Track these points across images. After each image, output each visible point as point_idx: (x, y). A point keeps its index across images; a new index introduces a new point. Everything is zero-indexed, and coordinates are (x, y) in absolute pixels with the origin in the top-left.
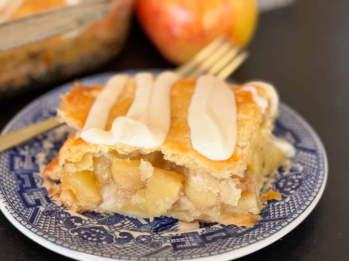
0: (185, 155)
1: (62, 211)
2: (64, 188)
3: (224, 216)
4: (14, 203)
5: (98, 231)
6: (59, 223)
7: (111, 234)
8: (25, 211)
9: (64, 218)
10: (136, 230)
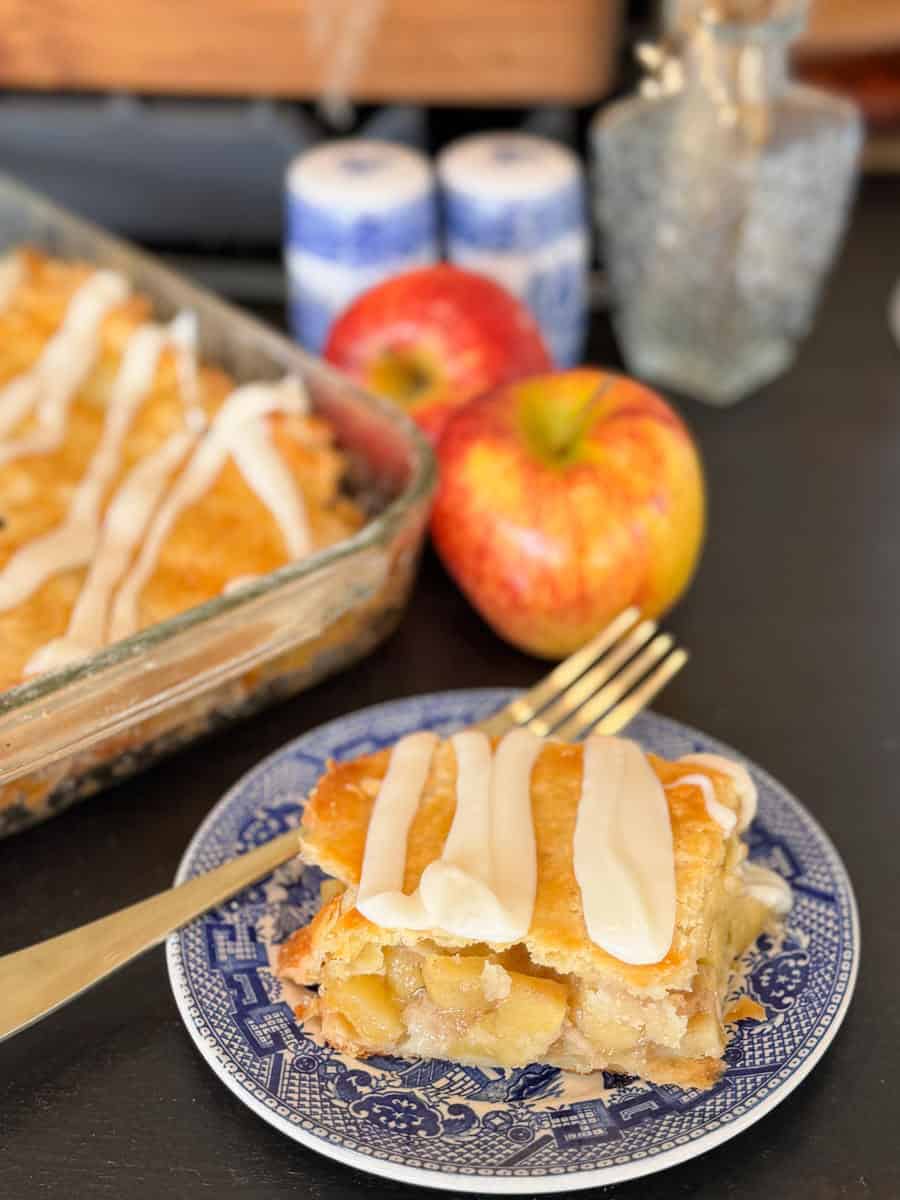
0: (574, 955)
1: (328, 1060)
2: (329, 1012)
3: (654, 1065)
4: (232, 1046)
5: (405, 1104)
6: (328, 1090)
7: (432, 1110)
8: (258, 1065)
9: (336, 1075)
10: (476, 1098)
